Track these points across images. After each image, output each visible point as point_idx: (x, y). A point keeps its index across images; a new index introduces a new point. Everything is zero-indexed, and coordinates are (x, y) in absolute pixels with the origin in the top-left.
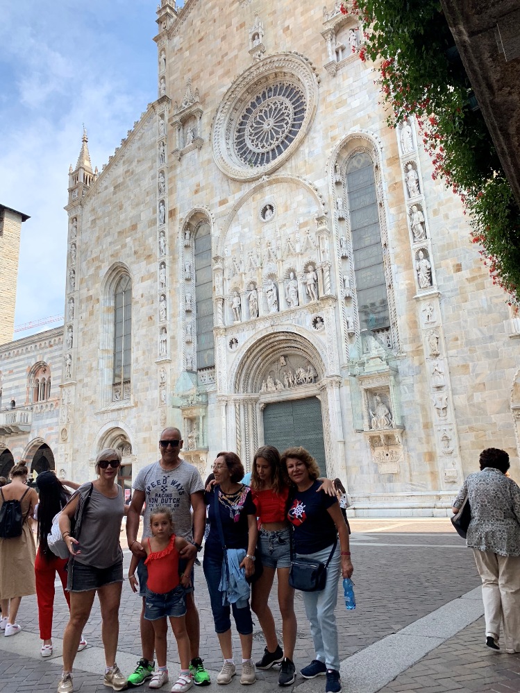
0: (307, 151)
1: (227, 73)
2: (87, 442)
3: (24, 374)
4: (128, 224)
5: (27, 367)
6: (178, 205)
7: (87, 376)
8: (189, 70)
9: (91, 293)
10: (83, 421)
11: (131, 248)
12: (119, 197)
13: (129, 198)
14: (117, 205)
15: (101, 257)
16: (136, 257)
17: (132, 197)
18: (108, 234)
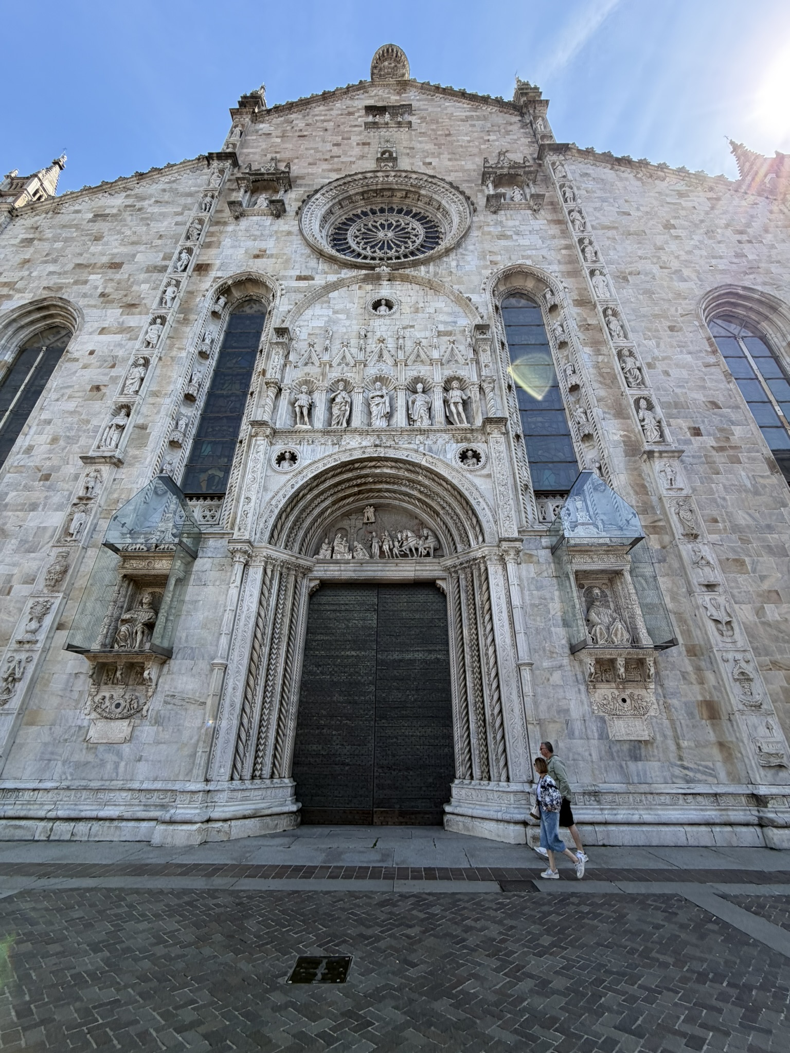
4: (105, 259)
6: (218, 263)
11: (96, 288)
12: (102, 226)
13: (119, 232)
14: (91, 235)
15: (19, 286)
16: (102, 299)
17: (128, 233)
18: (55, 261)
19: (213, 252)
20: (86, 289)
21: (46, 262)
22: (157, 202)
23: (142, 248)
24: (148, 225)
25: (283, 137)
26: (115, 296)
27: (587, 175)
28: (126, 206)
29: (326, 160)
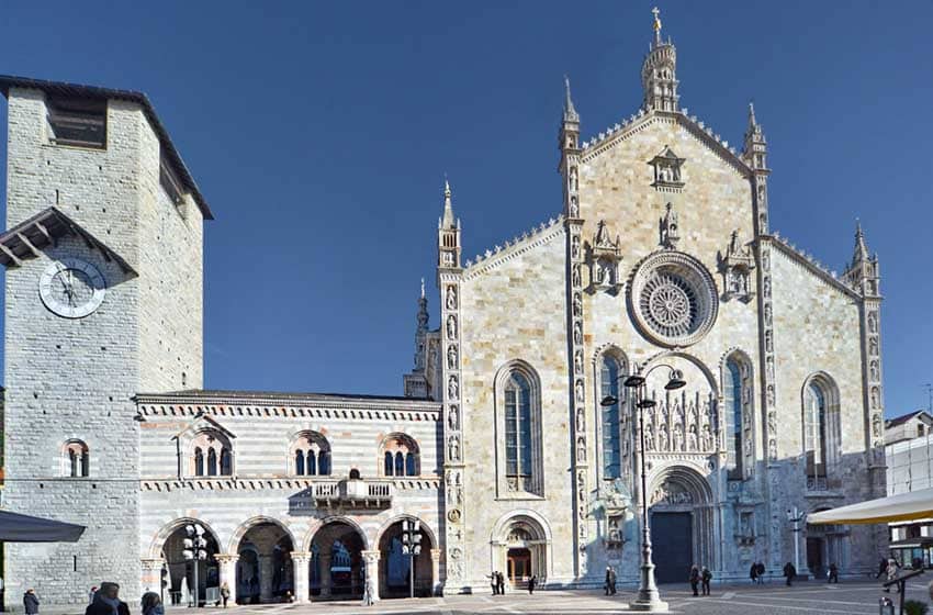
0: (708, 345)
1: (643, 240)
2: (486, 526)
3: (373, 442)
4: (532, 326)
5: (377, 435)
6: (593, 334)
7: (480, 462)
8: (603, 211)
9: (481, 378)
10: (479, 505)
11: (536, 352)
12: (519, 292)
13: (533, 300)
14: (515, 300)
15: (494, 345)
16: (543, 362)
17: (537, 301)
18: (504, 325)
19: (590, 324)
20: (532, 351)
21: (500, 326)
22: (544, 268)
23: (550, 317)
24: (546, 293)
25: (603, 187)
26: (550, 359)
27: (778, 265)
28: (527, 271)
29: (635, 225)
